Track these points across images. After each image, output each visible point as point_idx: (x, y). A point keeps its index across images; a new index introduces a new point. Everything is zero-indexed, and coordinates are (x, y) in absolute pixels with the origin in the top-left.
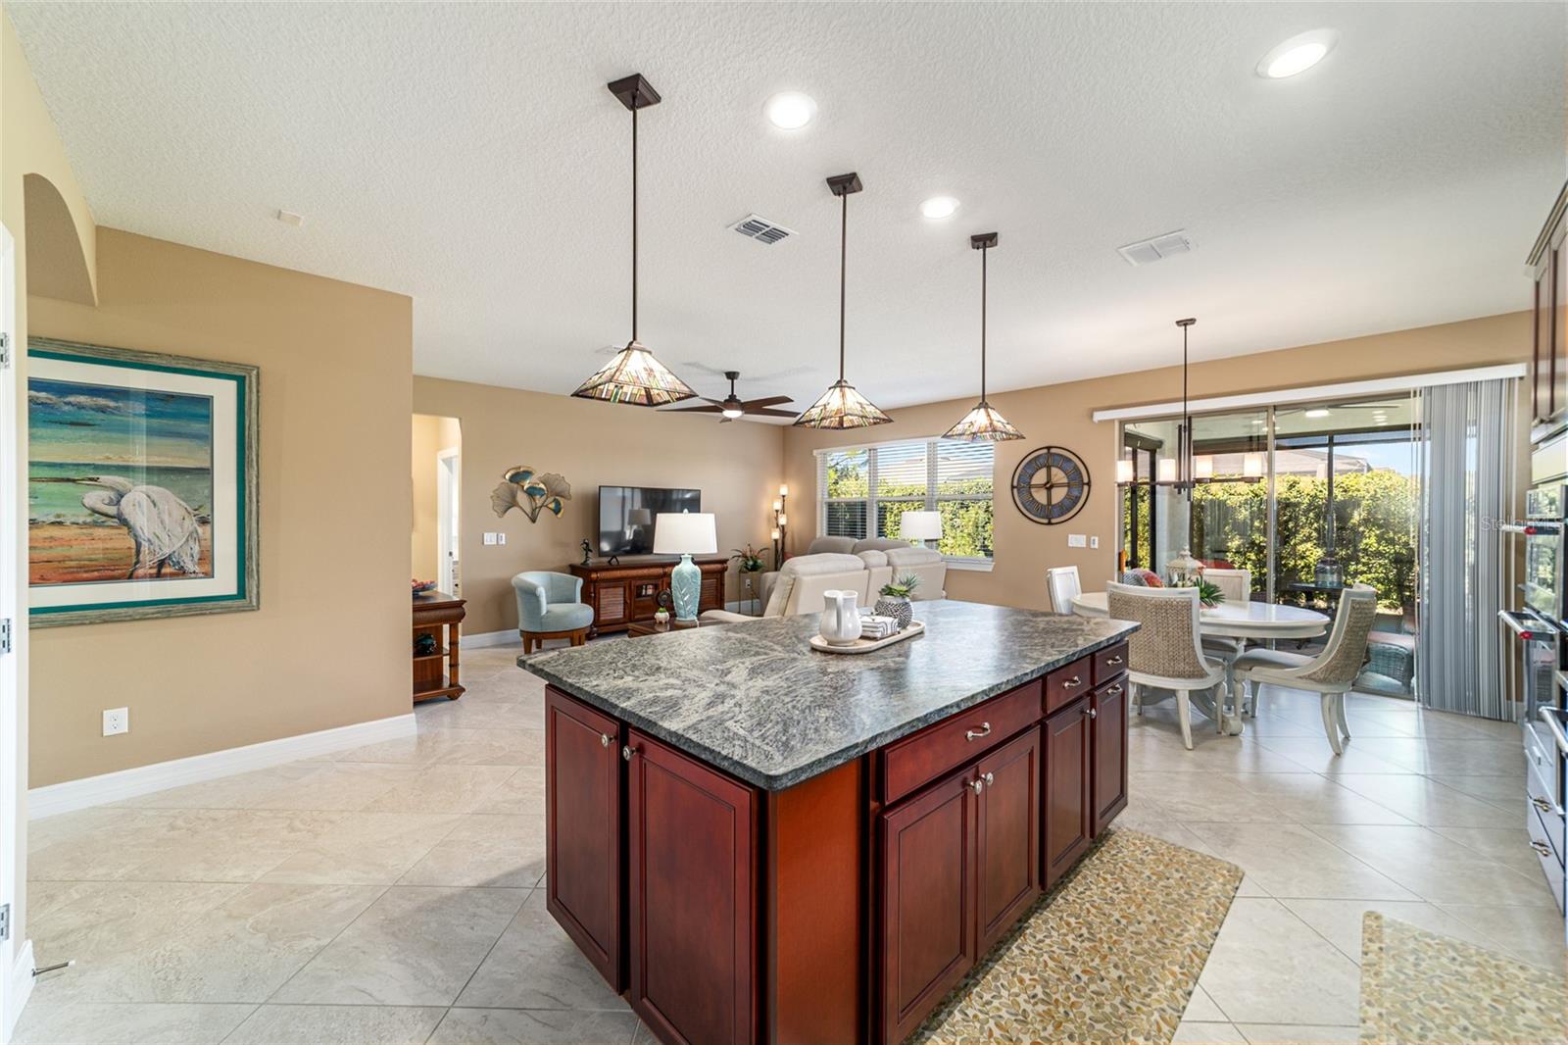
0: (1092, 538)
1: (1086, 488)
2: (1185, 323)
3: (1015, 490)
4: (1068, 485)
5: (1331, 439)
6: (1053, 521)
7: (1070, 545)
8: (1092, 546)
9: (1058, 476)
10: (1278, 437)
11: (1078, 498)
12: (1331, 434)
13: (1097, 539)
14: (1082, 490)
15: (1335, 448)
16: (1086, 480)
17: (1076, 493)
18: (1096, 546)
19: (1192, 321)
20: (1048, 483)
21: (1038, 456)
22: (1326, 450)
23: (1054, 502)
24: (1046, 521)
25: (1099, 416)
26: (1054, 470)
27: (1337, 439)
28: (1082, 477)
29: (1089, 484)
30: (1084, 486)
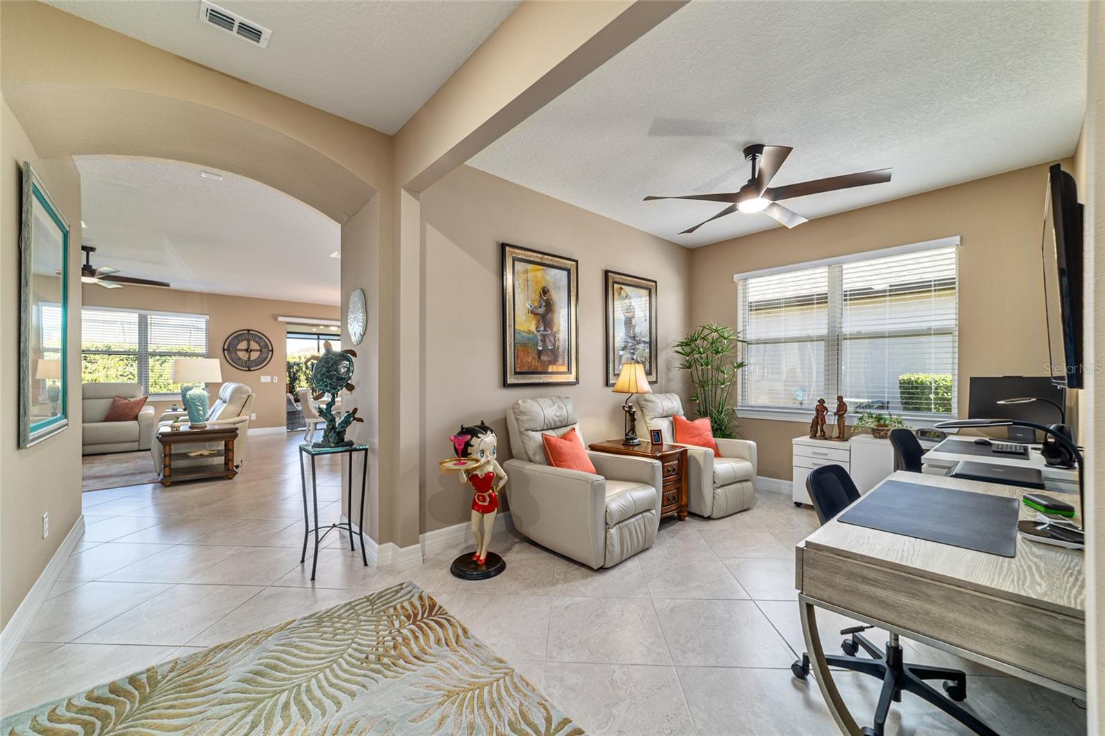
0: (274, 378)
1: (271, 353)
3: (226, 352)
4: (261, 351)
5: (318, 337)
6: (251, 369)
7: (262, 381)
8: (274, 381)
9: (254, 346)
11: (267, 358)
13: (277, 377)
14: (268, 354)
16: (270, 349)
17: (264, 356)
20: (248, 349)
21: (242, 334)
22: (317, 341)
23: (252, 359)
24: (247, 369)
25: (280, 319)
26: (252, 342)
27: (321, 337)
28: (269, 347)
29: (272, 351)
30: (269, 351)
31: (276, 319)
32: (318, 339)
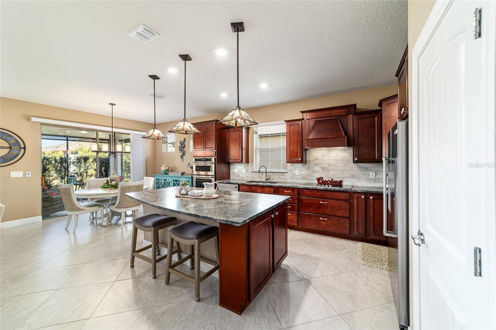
0: (27, 173)
1: (23, 150)
2: (112, 104)
4: (10, 148)
7: (12, 176)
8: (27, 176)
9: (1, 143)
10: (100, 139)
11: (18, 155)
12: (67, 137)
13: (30, 173)
14: (20, 151)
15: (69, 141)
16: (22, 146)
17: (15, 152)
18: (30, 176)
19: (115, 105)
25: (34, 119)
27: (69, 138)
28: (20, 145)
29: (25, 148)
30: (21, 148)
31: (29, 120)
32: (67, 140)
